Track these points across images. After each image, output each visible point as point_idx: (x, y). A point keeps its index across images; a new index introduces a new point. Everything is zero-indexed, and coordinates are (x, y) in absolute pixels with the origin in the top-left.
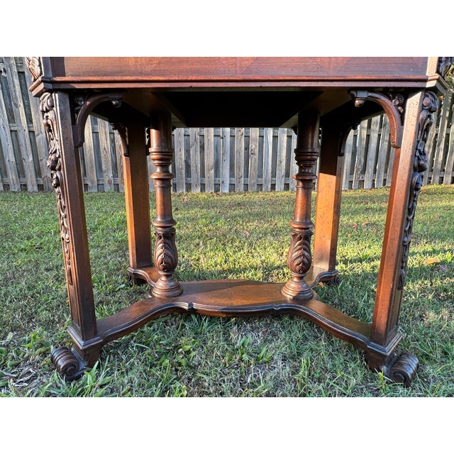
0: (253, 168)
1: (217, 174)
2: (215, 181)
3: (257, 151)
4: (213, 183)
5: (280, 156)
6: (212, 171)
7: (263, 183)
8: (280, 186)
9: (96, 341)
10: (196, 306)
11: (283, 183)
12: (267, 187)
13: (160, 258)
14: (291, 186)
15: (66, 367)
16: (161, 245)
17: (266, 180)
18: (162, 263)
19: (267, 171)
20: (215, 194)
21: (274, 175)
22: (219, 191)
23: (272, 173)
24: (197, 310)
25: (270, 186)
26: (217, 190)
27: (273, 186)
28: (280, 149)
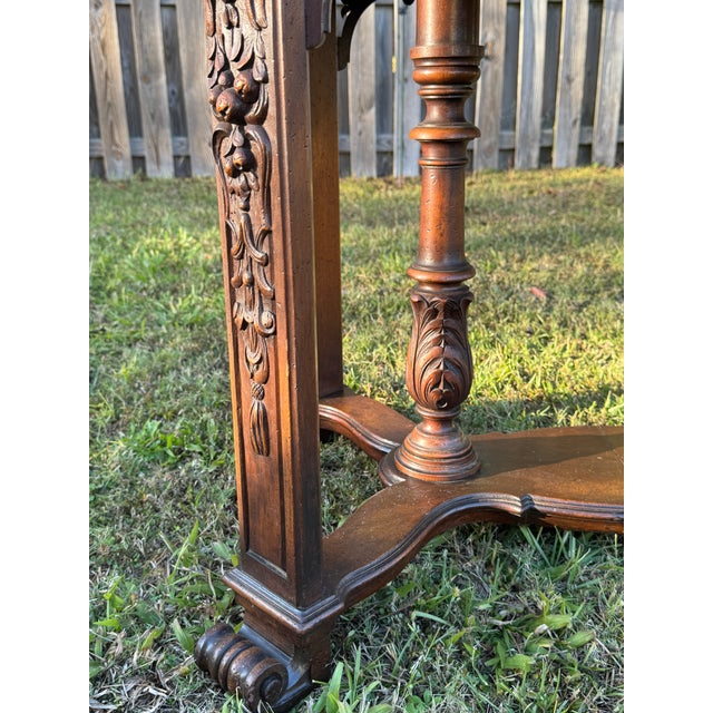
0: (487, 102)
1: (384, 122)
2: (378, 142)
3: (499, 49)
4: (373, 148)
5: (568, 61)
6: (371, 115)
7: (518, 146)
8: (563, 153)
9: (328, 607)
10: (541, 503)
11: (575, 142)
12: (529, 157)
13: (430, 372)
14: (597, 152)
15: (260, 683)
16: (436, 335)
17: (525, 137)
18: (436, 385)
19: (529, 107)
20: (381, 183)
21: (548, 119)
22: (390, 171)
23: (544, 114)
24: (544, 515)
25: (535, 154)
26: (385, 171)
27: (546, 155)
28: (569, 41)
